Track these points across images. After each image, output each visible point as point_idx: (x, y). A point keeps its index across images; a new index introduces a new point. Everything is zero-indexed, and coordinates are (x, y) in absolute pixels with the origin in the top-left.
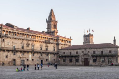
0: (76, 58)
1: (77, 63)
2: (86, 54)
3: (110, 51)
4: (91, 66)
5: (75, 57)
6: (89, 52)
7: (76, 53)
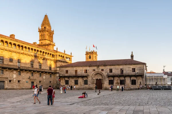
0: (85, 79)
1: (86, 86)
2: (98, 73)
3: (133, 69)
4: (106, 89)
5: (83, 77)
6: (103, 70)
7: (84, 72)
